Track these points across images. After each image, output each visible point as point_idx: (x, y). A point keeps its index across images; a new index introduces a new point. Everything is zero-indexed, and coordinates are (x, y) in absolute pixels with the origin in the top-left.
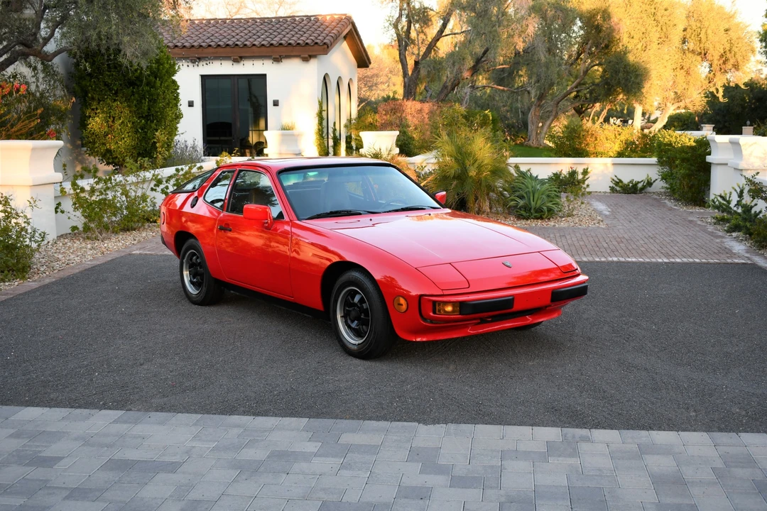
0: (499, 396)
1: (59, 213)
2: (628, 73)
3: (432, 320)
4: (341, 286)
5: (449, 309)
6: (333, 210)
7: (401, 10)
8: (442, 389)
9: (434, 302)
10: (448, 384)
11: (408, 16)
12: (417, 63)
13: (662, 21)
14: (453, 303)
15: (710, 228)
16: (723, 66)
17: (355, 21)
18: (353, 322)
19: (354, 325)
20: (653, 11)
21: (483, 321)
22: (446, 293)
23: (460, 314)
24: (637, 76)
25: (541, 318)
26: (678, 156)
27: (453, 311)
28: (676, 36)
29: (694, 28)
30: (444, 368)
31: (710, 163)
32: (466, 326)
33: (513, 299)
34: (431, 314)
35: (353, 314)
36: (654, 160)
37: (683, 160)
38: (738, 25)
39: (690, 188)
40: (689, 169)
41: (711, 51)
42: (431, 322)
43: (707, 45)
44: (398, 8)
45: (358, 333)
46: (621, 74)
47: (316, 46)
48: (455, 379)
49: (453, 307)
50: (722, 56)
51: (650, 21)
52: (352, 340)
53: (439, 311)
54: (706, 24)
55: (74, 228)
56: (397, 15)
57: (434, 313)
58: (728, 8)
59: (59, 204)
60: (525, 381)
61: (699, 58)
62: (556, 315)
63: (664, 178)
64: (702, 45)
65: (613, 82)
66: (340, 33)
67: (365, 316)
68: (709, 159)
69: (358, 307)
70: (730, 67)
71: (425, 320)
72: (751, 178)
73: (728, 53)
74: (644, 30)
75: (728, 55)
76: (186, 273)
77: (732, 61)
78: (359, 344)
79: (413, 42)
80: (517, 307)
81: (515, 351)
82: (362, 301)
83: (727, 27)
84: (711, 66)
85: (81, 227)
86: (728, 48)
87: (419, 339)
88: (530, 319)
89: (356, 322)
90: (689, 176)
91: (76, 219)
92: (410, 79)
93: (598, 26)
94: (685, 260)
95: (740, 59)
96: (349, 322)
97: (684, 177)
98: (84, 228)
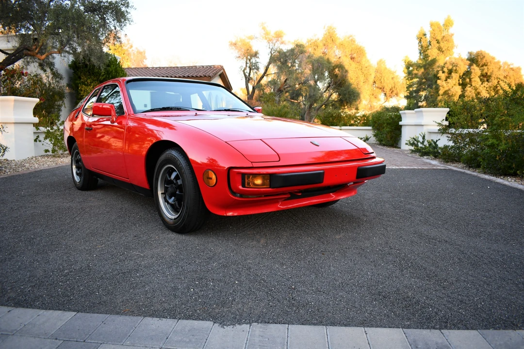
0: (313, 276)
1: (38, 142)
2: (350, 95)
3: (243, 194)
4: (161, 164)
5: (259, 182)
6: (165, 106)
7: (247, 63)
8: (250, 268)
9: (243, 174)
10: (257, 260)
11: (249, 67)
12: (253, 88)
13: (365, 72)
14: (263, 176)
15: (410, 155)
16: (391, 94)
17: (225, 68)
18: (170, 198)
19: (171, 201)
20: (361, 68)
21: (293, 196)
22: (255, 165)
23: (270, 188)
24: (354, 96)
25: (342, 195)
26: (385, 122)
27: (263, 184)
28: (371, 80)
29: (379, 77)
30: (255, 243)
31: (401, 126)
32: (276, 201)
33: (323, 173)
34: (240, 187)
35: (170, 190)
36: (370, 128)
37: (388, 124)
38: (397, 76)
39: (391, 138)
40: (391, 128)
41: (386, 87)
42: (241, 196)
43: (384, 85)
44: (245, 63)
45: (174, 208)
46: (347, 96)
47: (205, 77)
48: (264, 255)
49: (264, 179)
50: (391, 89)
51: (360, 72)
52: (169, 215)
53: (248, 184)
54: (384, 75)
55: (47, 151)
56: (244, 66)
57: (244, 186)
58: (393, 69)
59: (38, 137)
60: (337, 256)
61: (380, 90)
62: (353, 194)
63: (375, 136)
64: (382, 85)
65: (343, 99)
66: (217, 73)
67: (180, 192)
68: (401, 123)
69: (175, 184)
70: (394, 94)
71: (234, 193)
72: (440, 122)
73: (393, 88)
74: (357, 76)
75: (393, 89)
76: (74, 167)
77: (395, 92)
78: (175, 219)
79: (251, 78)
80: (327, 182)
81: (320, 225)
82: (177, 178)
83: (393, 77)
84: (385, 94)
85: (50, 150)
86: (393, 86)
87: (230, 214)
88: (333, 196)
89: (173, 198)
90: (391, 132)
91: (48, 145)
92: (250, 96)
93: (336, 74)
94: (409, 167)
95: (398, 91)
96: (167, 199)
97: (388, 132)
98: (52, 150)
